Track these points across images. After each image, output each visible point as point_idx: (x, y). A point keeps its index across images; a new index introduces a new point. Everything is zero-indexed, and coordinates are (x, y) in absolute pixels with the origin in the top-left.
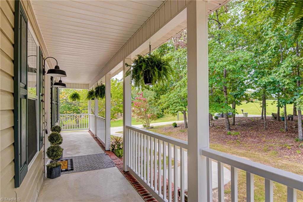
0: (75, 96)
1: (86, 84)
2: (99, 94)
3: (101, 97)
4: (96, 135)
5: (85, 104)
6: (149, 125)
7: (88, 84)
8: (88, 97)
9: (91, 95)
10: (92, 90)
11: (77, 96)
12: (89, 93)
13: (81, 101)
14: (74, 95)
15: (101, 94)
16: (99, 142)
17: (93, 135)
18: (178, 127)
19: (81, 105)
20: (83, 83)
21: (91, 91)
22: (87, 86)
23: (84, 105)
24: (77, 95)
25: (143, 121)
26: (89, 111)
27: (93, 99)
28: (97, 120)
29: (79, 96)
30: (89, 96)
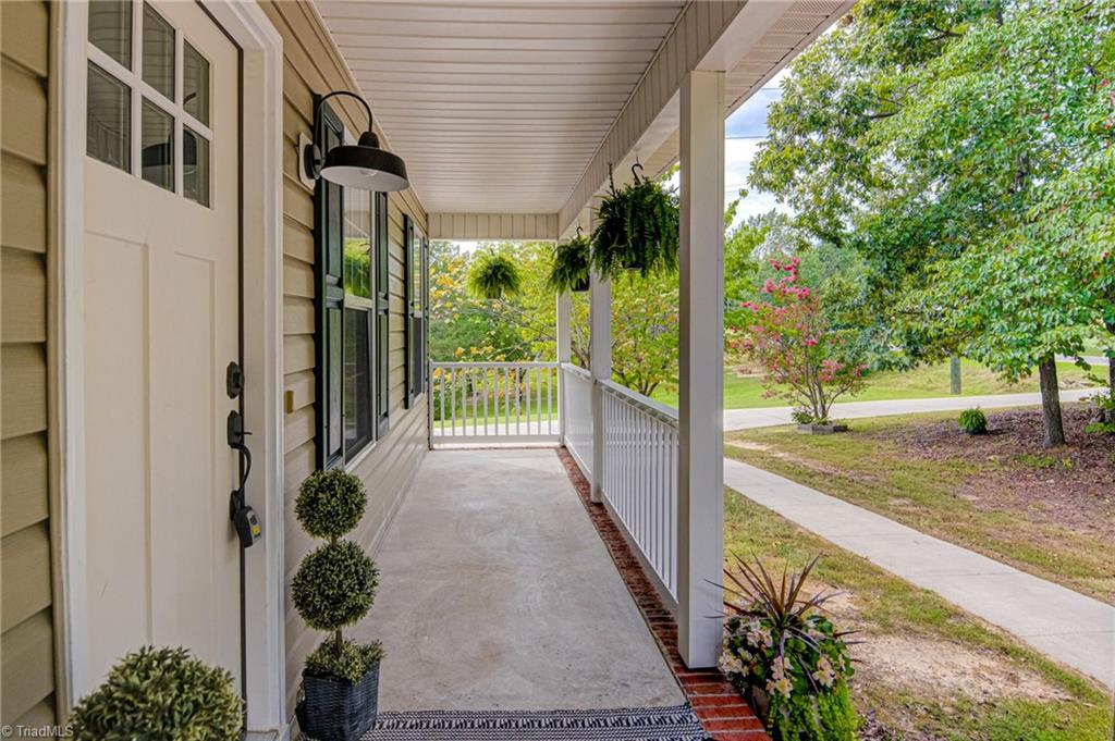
0: (497, 277)
1: (547, 216)
2: (623, 240)
3: (634, 265)
4: (599, 491)
5: (543, 316)
6: (824, 414)
7: (557, 215)
8: (555, 274)
9: (571, 265)
10: (574, 242)
11: (504, 275)
12: (560, 256)
13: (525, 301)
14: (490, 271)
15: (639, 246)
16: (620, 539)
17: (582, 484)
18: (992, 432)
19: (529, 320)
20: (532, 212)
21: (569, 243)
22: (551, 221)
23: (540, 319)
24: (506, 268)
25: (794, 394)
26: (561, 348)
27: (583, 286)
28: (606, 403)
29: (514, 276)
30: (562, 270)
